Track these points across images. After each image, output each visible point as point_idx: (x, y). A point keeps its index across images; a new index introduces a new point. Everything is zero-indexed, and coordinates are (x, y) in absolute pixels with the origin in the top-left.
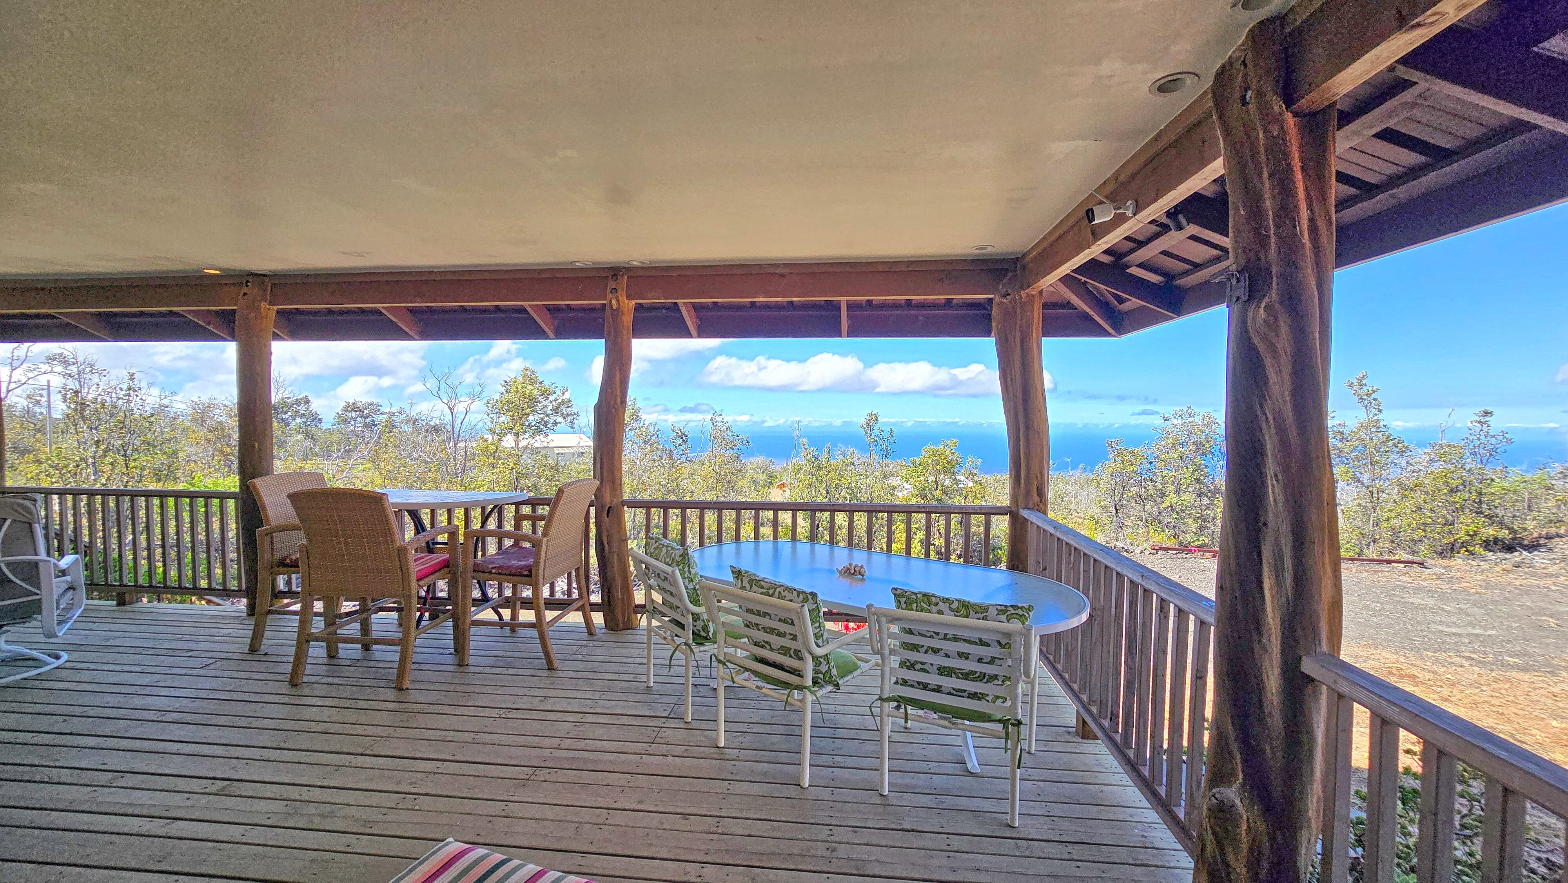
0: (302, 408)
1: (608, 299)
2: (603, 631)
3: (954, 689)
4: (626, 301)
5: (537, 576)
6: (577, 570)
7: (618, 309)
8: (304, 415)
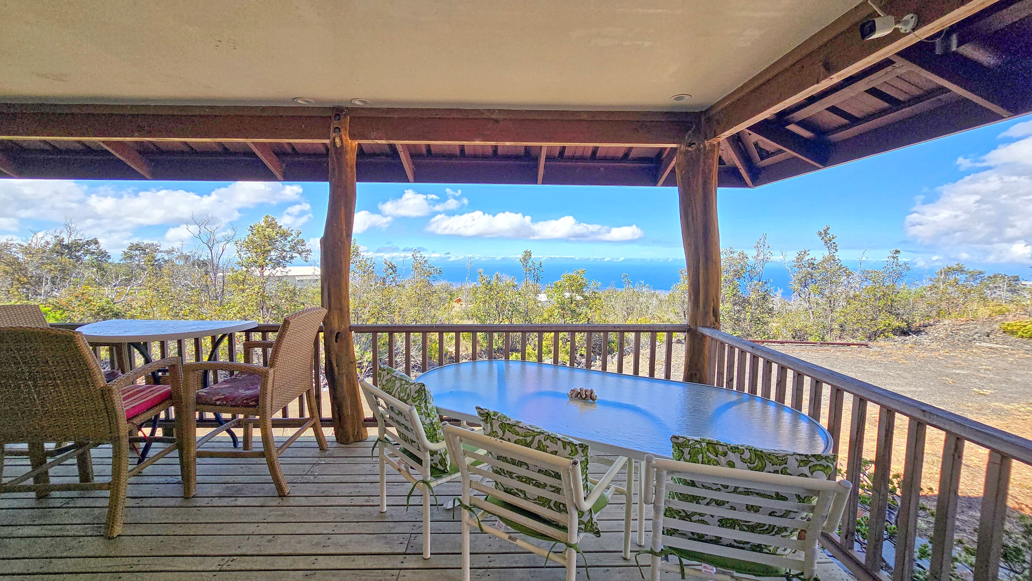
0: (93, 247)
1: (332, 138)
2: (335, 445)
3: (735, 541)
4: (350, 141)
5: (264, 407)
6: (308, 392)
7: (342, 146)
8: (94, 253)
